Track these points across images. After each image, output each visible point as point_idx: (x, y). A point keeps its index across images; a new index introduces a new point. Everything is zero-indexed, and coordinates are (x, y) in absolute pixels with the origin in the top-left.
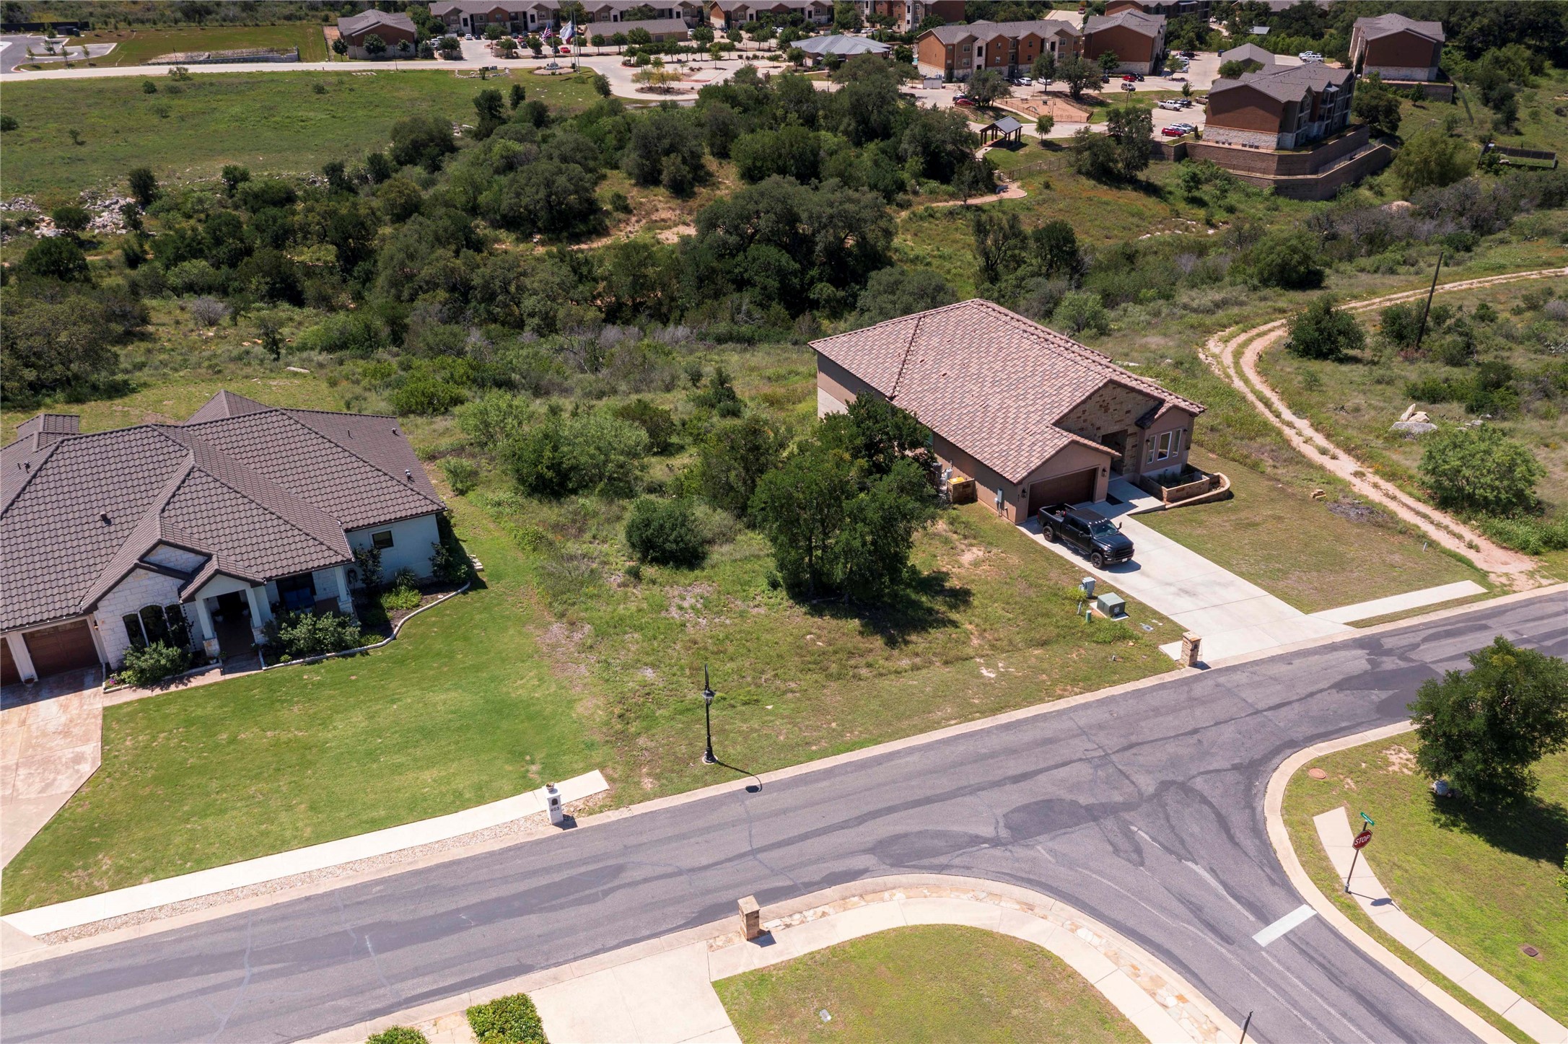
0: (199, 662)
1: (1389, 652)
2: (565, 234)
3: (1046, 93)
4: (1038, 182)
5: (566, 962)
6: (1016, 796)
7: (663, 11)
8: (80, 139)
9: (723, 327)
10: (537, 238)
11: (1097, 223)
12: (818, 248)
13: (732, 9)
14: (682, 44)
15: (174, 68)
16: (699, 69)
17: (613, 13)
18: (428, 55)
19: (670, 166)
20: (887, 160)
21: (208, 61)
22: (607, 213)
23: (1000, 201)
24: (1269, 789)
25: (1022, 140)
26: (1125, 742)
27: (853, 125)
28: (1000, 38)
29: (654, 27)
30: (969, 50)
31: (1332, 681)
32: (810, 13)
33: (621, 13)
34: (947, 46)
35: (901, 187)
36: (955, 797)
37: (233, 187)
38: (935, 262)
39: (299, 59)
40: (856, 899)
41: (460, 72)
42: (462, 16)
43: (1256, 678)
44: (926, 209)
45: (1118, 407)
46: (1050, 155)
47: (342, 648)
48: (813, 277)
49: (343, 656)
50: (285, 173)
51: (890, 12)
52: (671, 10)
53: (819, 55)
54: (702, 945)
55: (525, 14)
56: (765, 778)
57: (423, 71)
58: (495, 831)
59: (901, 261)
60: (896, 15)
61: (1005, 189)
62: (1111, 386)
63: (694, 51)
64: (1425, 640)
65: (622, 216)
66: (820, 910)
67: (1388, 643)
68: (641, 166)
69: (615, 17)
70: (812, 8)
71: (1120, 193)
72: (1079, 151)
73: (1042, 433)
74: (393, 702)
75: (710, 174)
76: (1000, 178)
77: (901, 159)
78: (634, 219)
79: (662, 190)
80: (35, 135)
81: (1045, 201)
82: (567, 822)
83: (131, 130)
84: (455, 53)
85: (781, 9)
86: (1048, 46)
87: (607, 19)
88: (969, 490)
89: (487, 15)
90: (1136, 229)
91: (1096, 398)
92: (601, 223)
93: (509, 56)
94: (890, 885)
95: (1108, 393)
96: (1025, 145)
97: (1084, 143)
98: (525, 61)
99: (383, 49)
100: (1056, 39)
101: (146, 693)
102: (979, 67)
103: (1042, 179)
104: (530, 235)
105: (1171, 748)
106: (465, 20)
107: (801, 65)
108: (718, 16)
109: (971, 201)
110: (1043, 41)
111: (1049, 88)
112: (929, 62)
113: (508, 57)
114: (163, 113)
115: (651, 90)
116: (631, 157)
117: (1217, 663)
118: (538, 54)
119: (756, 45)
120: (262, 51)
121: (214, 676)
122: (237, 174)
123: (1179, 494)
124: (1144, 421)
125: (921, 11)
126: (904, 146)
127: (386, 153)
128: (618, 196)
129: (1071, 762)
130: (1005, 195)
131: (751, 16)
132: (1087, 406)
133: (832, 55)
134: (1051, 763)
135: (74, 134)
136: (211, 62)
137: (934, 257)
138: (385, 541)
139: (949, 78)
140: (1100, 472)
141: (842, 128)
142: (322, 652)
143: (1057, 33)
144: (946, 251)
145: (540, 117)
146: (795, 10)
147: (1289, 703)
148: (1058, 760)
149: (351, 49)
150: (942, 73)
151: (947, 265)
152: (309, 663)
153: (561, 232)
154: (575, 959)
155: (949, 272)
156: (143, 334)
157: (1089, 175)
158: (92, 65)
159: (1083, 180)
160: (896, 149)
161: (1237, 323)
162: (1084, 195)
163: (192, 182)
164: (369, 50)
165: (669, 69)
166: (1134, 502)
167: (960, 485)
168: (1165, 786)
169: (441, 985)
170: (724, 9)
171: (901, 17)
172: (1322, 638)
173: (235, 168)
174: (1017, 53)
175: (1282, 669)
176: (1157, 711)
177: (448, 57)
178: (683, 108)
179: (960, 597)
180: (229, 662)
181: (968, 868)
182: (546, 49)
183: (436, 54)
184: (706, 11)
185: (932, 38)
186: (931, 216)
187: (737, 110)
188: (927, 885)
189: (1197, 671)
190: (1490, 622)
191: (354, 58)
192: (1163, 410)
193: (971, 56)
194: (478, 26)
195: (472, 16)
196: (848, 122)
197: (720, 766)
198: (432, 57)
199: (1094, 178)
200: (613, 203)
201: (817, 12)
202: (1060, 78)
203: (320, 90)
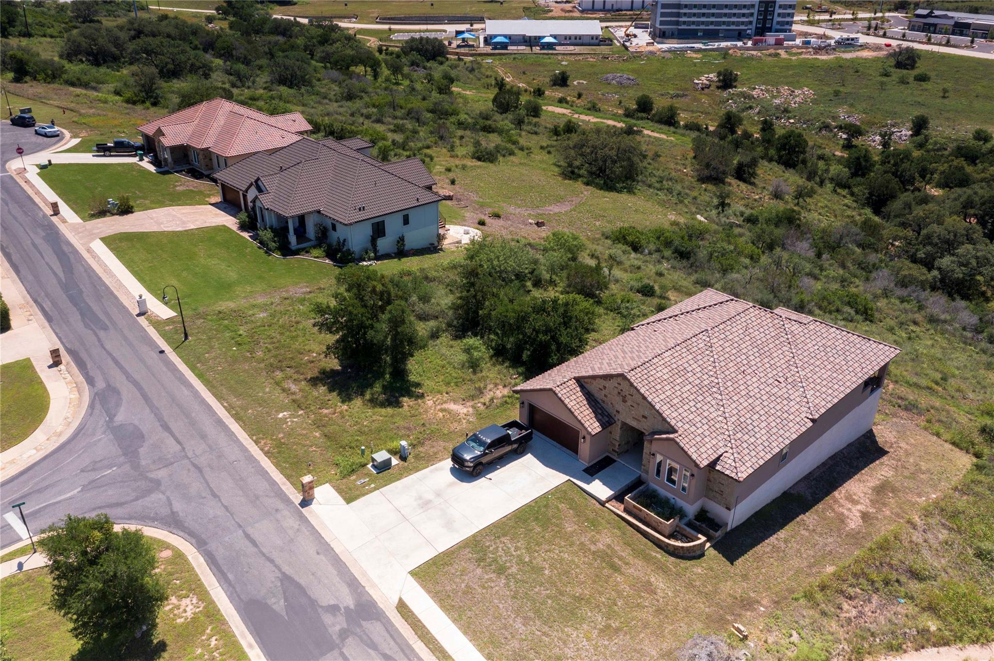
6: (149, 427)
26: (204, 466)
31: (293, 576)
40: (74, 385)
43: (292, 532)
47: (268, 249)
49: (265, 252)
56: (172, 355)
62: (627, 382)
66: (69, 377)
67: (371, 625)
82: (141, 314)
94: (82, 393)
105: (196, 485)
117: (311, 512)
121: (247, 235)
123: (635, 510)
129: (182, 445)
132: (606, 384)
138: (334, 227)
140: (580, 436)
142: (265, 247)
147: (257, 547)
148: (184, 440)
152: (259, 247)
163: (955, 134)
166: (597, 482)
168: (155, 481)
172: (369, 580)
188: (80, 403)
189: (298, 502)
192: (665, 436)
197: (182, 342)
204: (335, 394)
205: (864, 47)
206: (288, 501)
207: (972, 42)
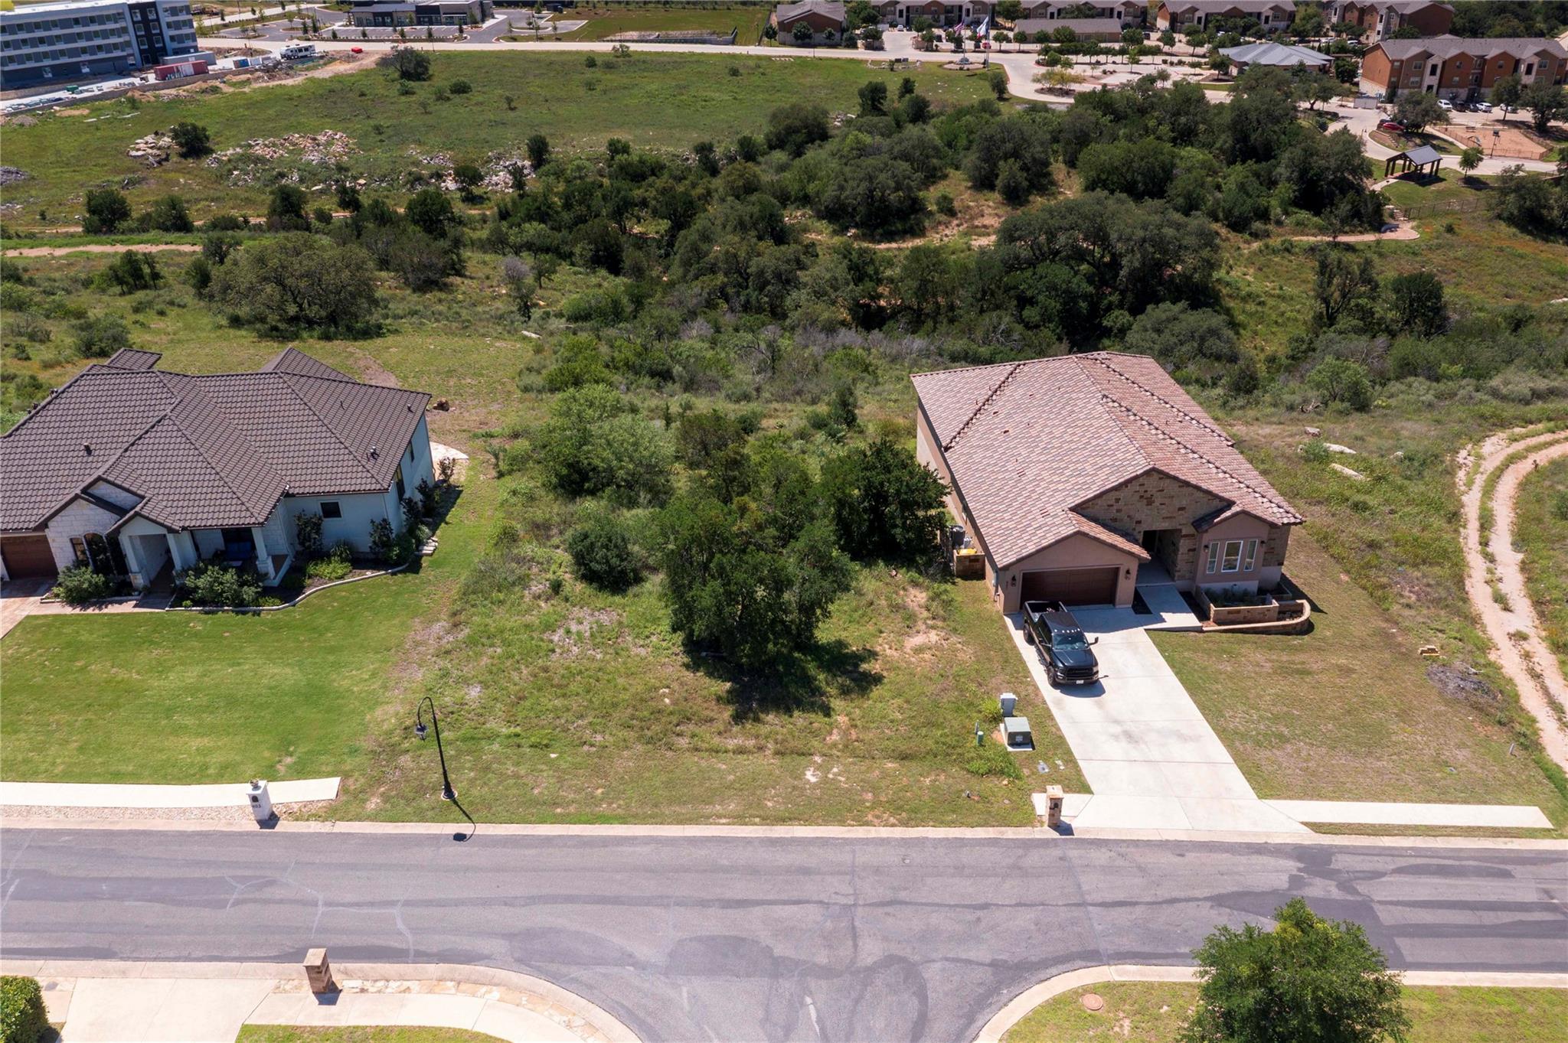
0: (121, 590)
1: (1330, 875)
2: (880, 231)
3: (1504, 122)
4: (1439, 225)
5: (145, 959)
6: (714, 923)
7: (1104, 9)
8: (513, 105)
9: (960, 345)
10: (852, 231)
11: (1499, 278)
12: (1122, 273)
13: (1179, 10)
14: (1103, 45)
15: (617, 45)
16: (1113, 72)
17: (1050, 10)
18: (852, 44)
19: (1007, 170)
20: (1256, 184)
21: (658, 40)
22: (931, 213)
23: (1378, 242)
24: (1011, 1005)
25: (1441, 175)
26: (889, 895)
27: (1230, 142)
28: (1462, 56)
29: (1081, 26)
30: (1420, 69)
31: (1216, 892)
32: (1267, 18)
33: (1059, 11)
34: (1392, 62)
35: (1263, 215)
36: (647, 905)
37: (612, 158)
38: (1271, 302)
39: (733, 43)
40: (450, 984)
41: (873, 62)
42: (899, 7)
43: (1120, 862)
44: (1283, 242)
45: (1166, 501)
46: (1470, 194)
47: (240, 605)
48: (1111, 303)
49: (237, 613)
50: (663, 149)
51: (1361, 21)
52: (1112, 10)
53: (1246, 64)
54: (272, 983)
55: (960, 7)
56: (483, 829)
57: (838, 59)
58: (204, 812)
59: (1230, 296)
60: (1366, 25)
61: (1393, 228)
62: (1156, 476)
63: (1114, 53)
64: (1399, 871)
65: (943, 218)
66: (406, 984)
67: (1340, 862)
68: (978, 168)
69: (1052, 15)
70: (1270, 13)
71: (1545, 247)
72: (1504, 192)
73: (1056, 516)
74: (232, 665)
75: (1053, 183)
76: (1392, 216)
77: (1272, 183)
78: (956, 222)
79: (996, 196)
80: (480, 99)
81: (1439, 247)
82: (269, 821)
83: (558, 100)
84: (877, 43)
85: (1235, 13)
86: (1523, 68)
87: (1043, 16)
88: (978, 565)
89: (923, 7)
90: (1549, 290)
91: (1135, 486)
92: (919, 223)
93: (929, 49)
94: (496, 980)
95: (1152, 483)
96: (1442, 180)
97: (1512, 184)
98: (945, 55)
99: (809, 37)
100: (1536, 60)
101: (68, 610)
102: (1430, 87)
103: (1446, 221)
104: (846, 229)
105: (936, 919)
106: (901, 11)
107: (1226, 74)
108: (1164, 18)
109: (1343, 239)
110: (1518, 62)
111: (1510, 117)
112: (1373, 79)
113: (927, 50)
114: (590, 86)
115: (1051, 91)
116: (971, 159)
117: (1087, 830)
118: (959, 47)
119: (1190, 50)
120: (705, 34)
121: (128, 607)
122: (620, 146)
123: (1231, 616)
124: (1202, 523)
125: (1395, 22)
126: (1281, 170)
127: (760, 138)
128: (945, 198)
129: (808, 902)
130: (1388, 236)
131: (1200, 19)
132: (1120, 494)
133: (1259, 65)
134: (784, 897)
135: (509, 100)
136: (660, 42)
137: (1273, 296)
138: (331, 510)
139: (1390, 98)
140: (1122, 574)
141: (1218, 145)
142: (224, 604)
143: (1537, 54)
144: (1288, 290)
145: (919, 113)
146: (1251, 14)
147: (1135, 904)
148: (795, 895)
149: (781, 36)
150: (1383, 91)
151: (1283, 306)
152: (207, 613)
153: (876, 227)
154: (155, 959)
155: (1283, 314)
156: (445, 284)
157: (1511, 220)
158: (558, 39)
159: (1503, 228)
160: (1270, 172)
161: (1550, 419)
162: (1496, 244)
163: (582, 152)
164: (796, 37)
165: (1076, 70)
166: (1164, 615)
167: (968, 558)
168: (889, 961)
169: (33, 945)
170: (1171, 10)
171: (1372, 27)
172: (1255, 834)
173: (619, 141)
174: (1482, 74)
175: (1168, 859)
176: (960, 870)
177: (868, 47)
178: (1054, 111)
179: (865, 683)
180: (148, 597)
181: (590, 987)
182: (969, 45)
183: (860, 43)
184: (1152, 12)
185: (1379, 52)
186: (1287, 250)
187: (1109, 117)
188: (531, 992)
189: (1055, 835)
190: (1517, 870)
191: (783, 44)
192: (1228, 514)
193: (1422, 75)
194: (911, 19)
195: (908, 8)
196: (1225, 140)
197: (454, 804)
198: (854, 46)
199: (1517, 225)
200: (938, 203)
201: (1275, 18)
202: (1524, 106)
203: (735, 72)
204: (796, 713)
205: (327, 59)
206: (1045, 843)
207: (461, 31)
